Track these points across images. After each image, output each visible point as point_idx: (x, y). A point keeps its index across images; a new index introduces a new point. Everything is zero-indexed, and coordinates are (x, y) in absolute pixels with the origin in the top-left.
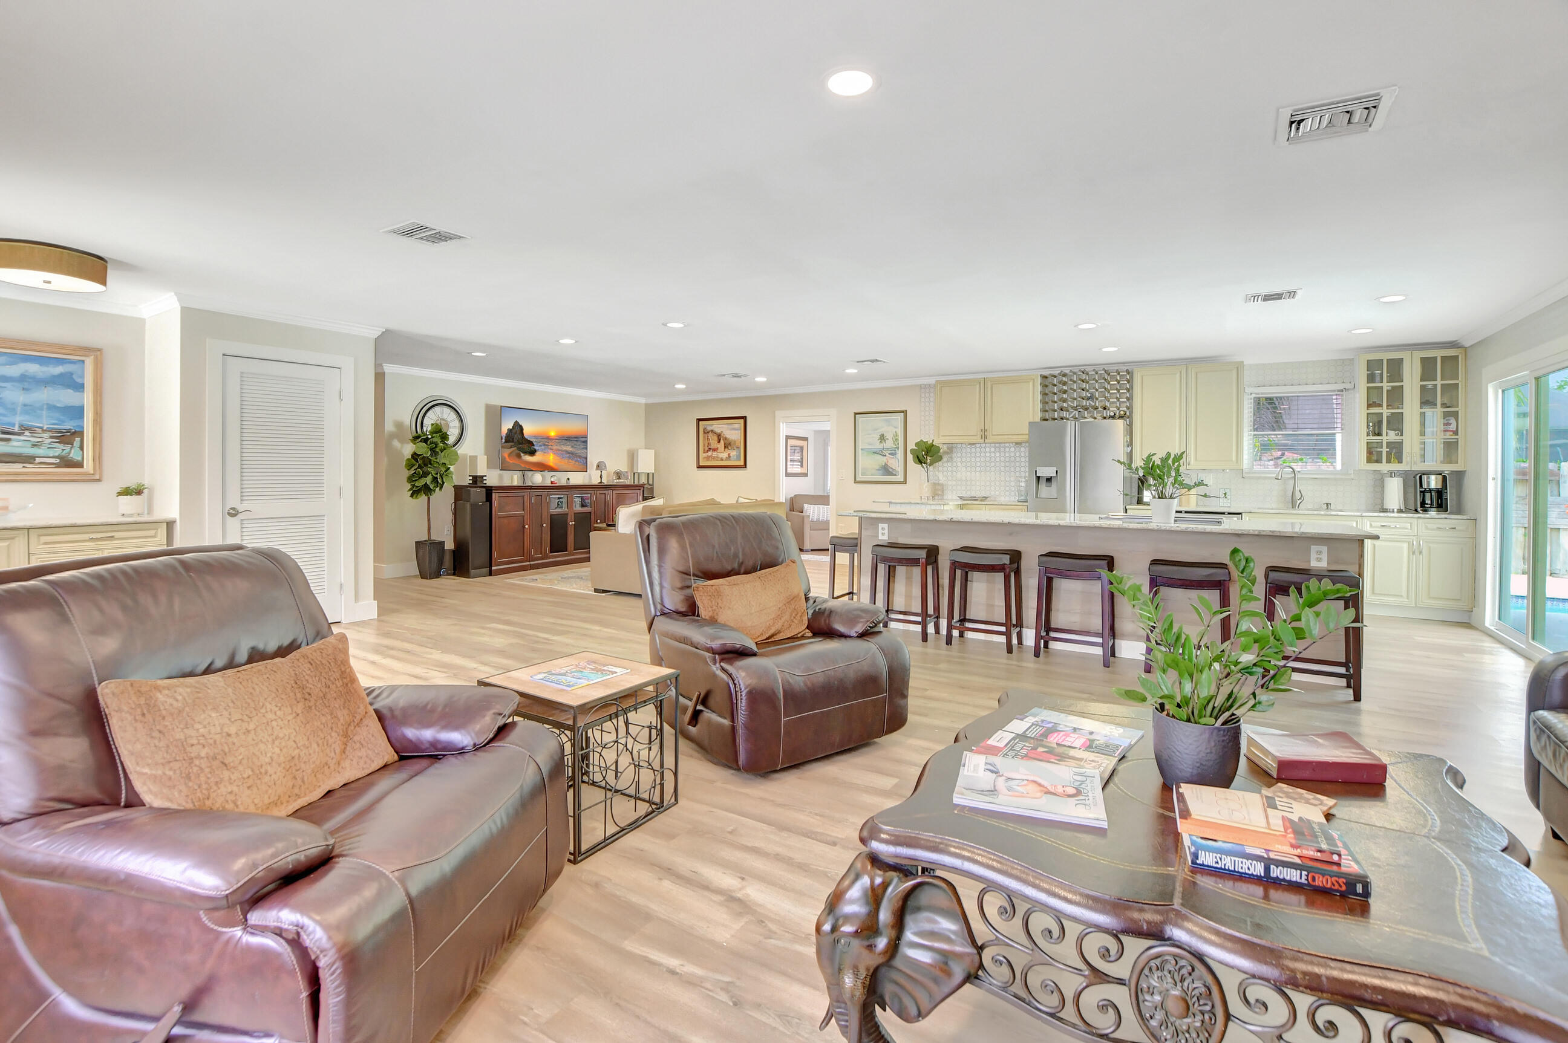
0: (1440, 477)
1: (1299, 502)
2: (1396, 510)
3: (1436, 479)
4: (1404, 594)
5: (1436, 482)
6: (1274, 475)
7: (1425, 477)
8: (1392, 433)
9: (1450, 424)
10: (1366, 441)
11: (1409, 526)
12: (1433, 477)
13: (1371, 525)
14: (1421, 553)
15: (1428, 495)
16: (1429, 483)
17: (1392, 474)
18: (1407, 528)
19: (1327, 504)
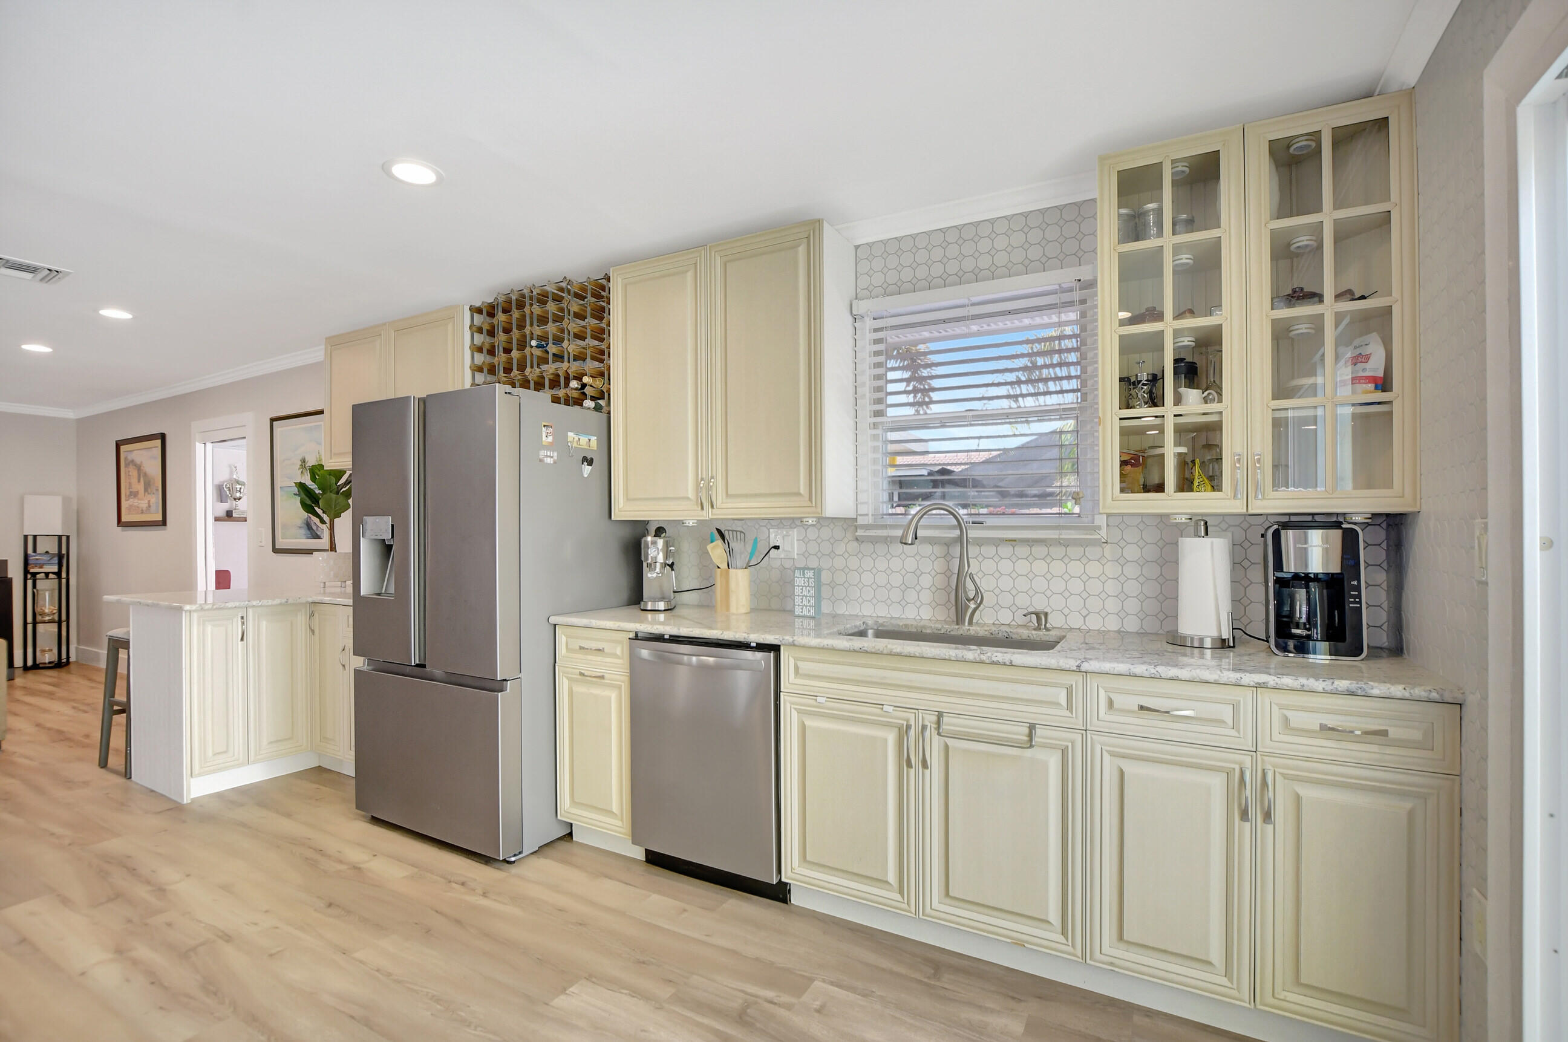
0: (1336, 535)
1: (972, 606)
2: (1208, 643)
3: (1326, 540)
4: (1216, 955)
5: (1326, 552)
6: (899, 533)
7: (1289, 537)
8: (1192, 395)
9: (1367, 358)
10: (1117, 424)
11: (1227, 713)
12: (1315, 536)
13: (1110, 703)
14: (1267, 817)
15: (1301, 594)
16: (1303, 555)
17: (1204, 526)
18: (1221, 722)
19: (1037, 614)
